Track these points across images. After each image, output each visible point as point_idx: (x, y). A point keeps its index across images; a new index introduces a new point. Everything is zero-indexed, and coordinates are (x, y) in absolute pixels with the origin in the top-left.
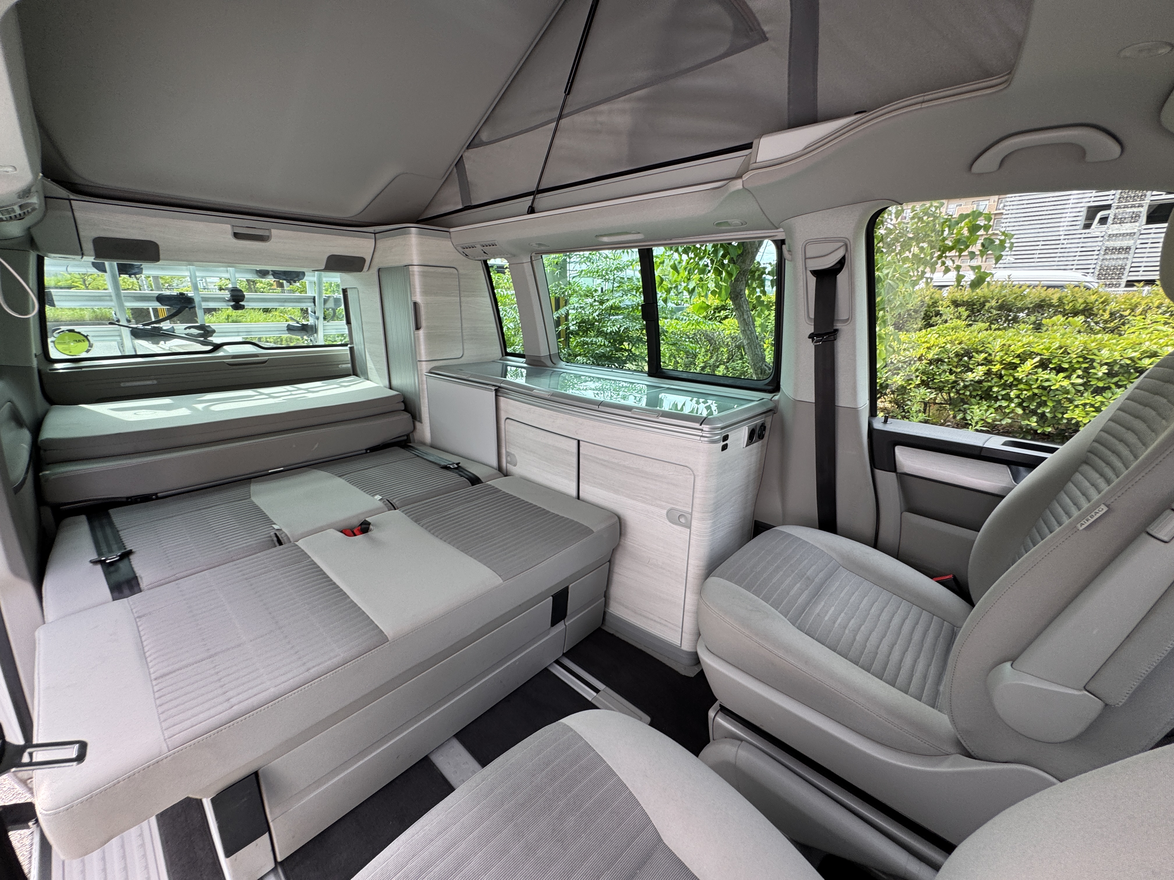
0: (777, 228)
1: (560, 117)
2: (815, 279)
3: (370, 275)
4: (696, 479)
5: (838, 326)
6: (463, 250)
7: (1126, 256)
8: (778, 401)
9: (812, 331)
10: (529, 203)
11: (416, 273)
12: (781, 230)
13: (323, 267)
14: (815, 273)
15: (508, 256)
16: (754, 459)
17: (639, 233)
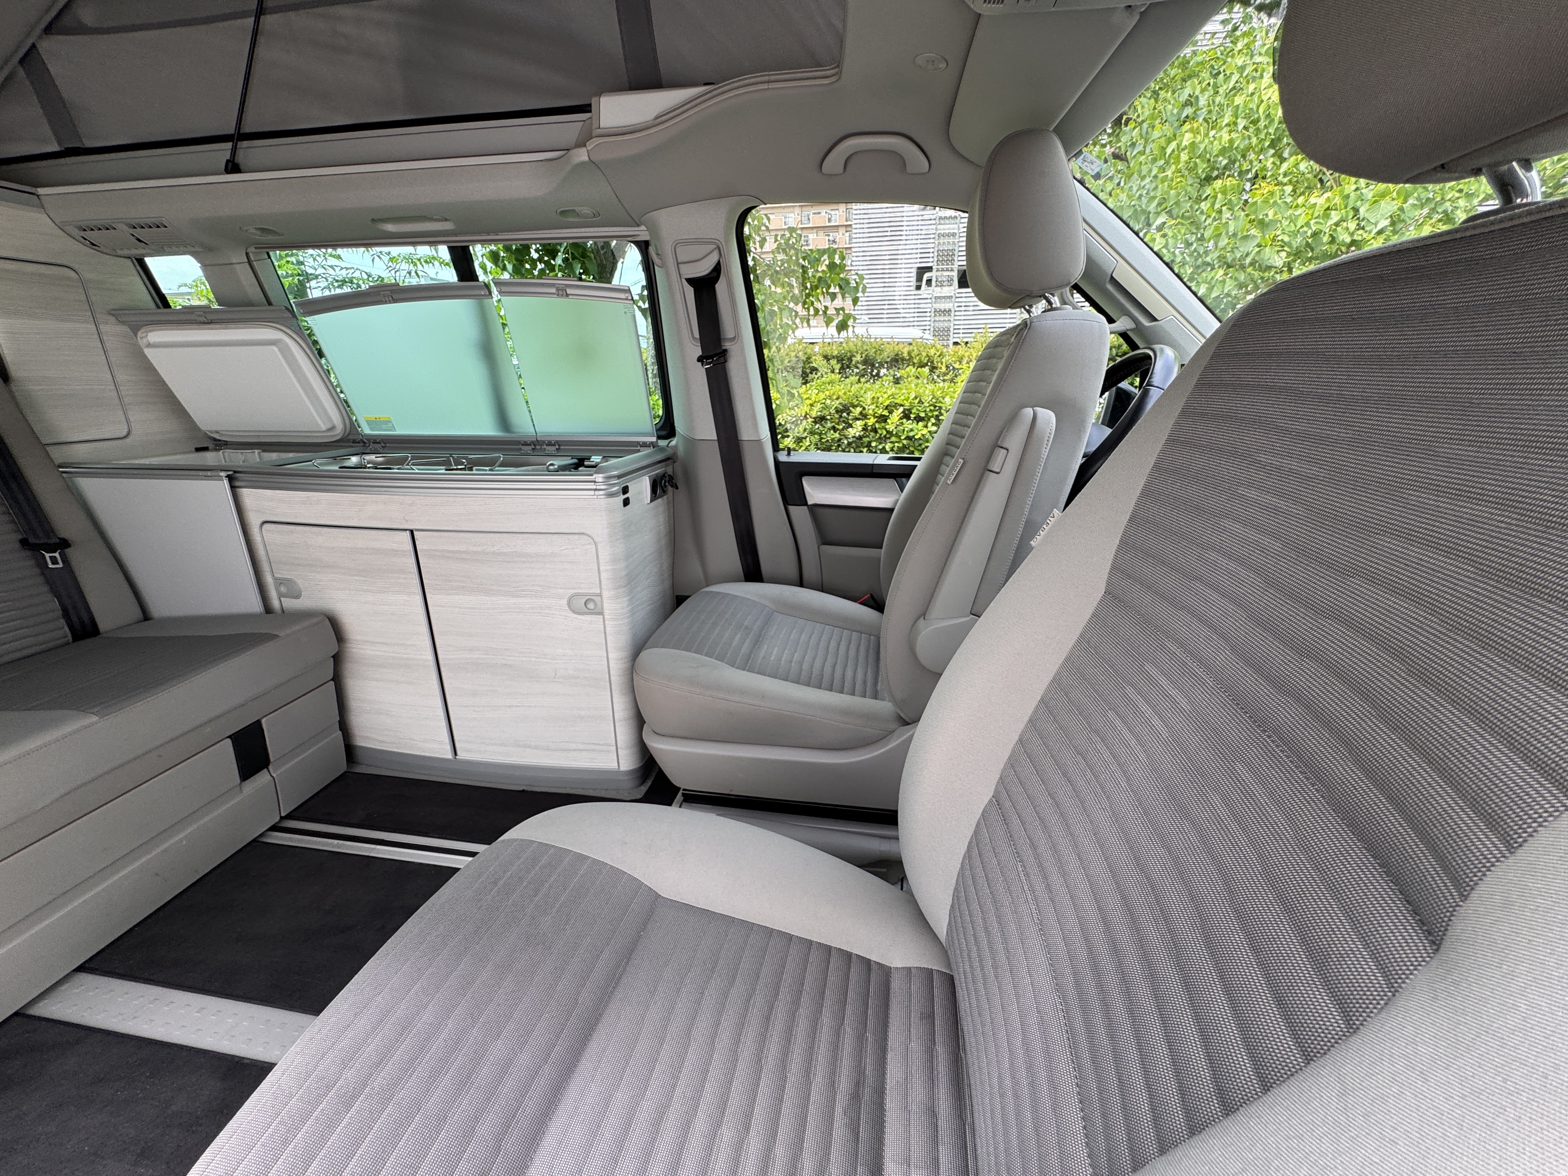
0: (638, 226)
1: (261, 11)
2: (692, 289)
4: (600, 548)
5: (727, 345)
6: (82, 233)
7: (949, 318)
8: (676, 447)
9: (700, 353)
10: (227, 155)
12: (643, 228)
14: (690, 281)
15: (199, 251)
16: (662, 518)
17: (446, 220)
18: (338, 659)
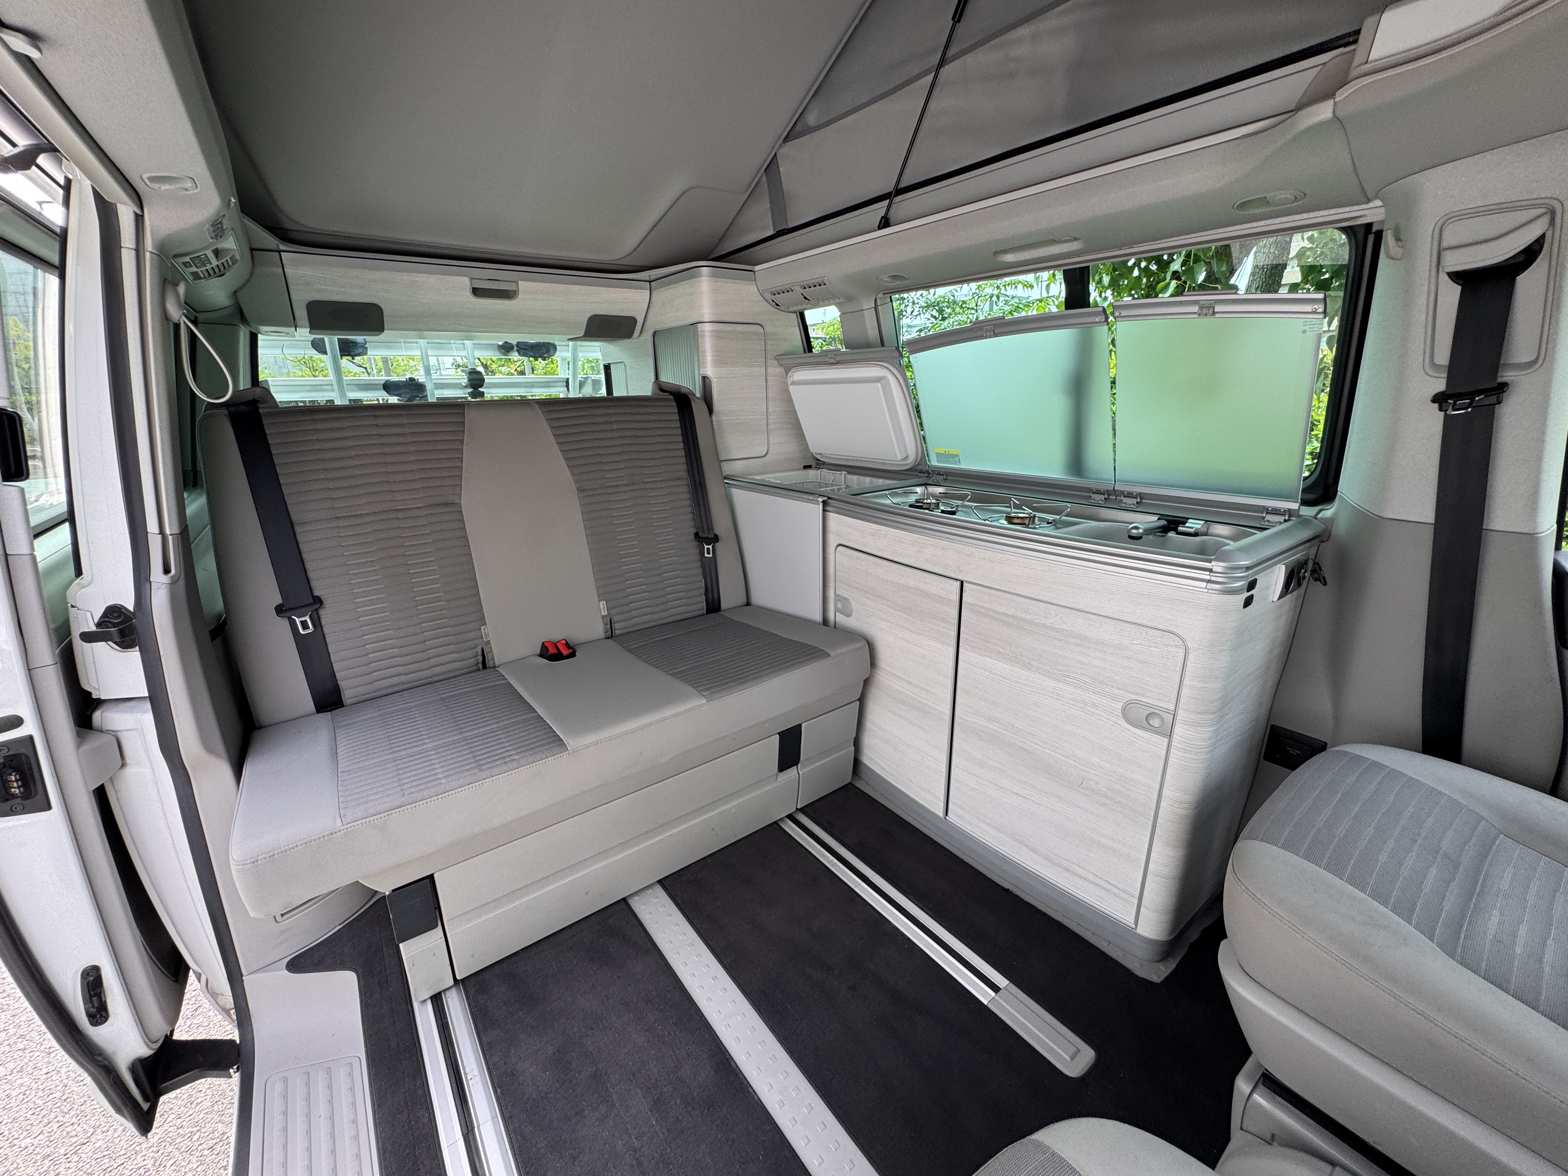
0: (1369, 201)
1: (942, 63)
2: (1459, 288)
3: (642, 341)
4: (1191, 655)
6: (773, 297)
8: (1332, 520)
9: (1442, 389)
10: (882, 213)
11: (707, 334)
12: (1378, 203)
13: (582, 333)
14: (1457, 277)
15: (842, 300)
16: (1283, 620)
17: (1076, 239)
18: (867, 683)
